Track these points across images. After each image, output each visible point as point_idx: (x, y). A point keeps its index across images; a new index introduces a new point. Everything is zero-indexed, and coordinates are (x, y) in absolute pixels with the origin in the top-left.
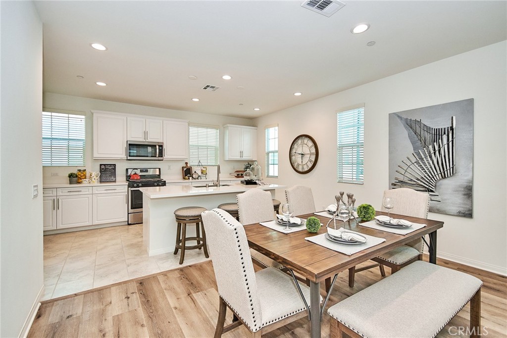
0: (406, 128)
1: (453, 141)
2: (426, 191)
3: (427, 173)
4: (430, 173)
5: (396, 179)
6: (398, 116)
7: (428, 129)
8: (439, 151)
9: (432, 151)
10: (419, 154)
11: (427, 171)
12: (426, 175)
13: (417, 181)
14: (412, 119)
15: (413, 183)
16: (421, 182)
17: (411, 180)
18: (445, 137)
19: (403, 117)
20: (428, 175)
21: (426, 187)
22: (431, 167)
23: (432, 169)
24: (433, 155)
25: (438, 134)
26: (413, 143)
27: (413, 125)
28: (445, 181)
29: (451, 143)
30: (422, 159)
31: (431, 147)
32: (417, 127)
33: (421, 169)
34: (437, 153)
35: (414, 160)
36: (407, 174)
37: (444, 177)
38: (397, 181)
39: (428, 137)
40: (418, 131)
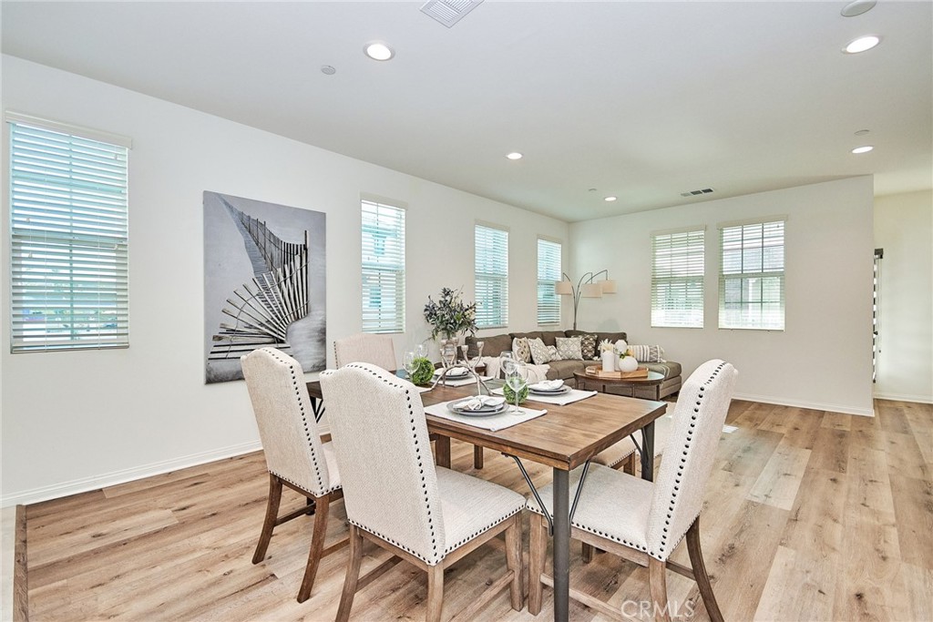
0: (241, 229)
1: (306, 266)
2: (274, 343)
3: (274, 313)
4: (280, 312)
5: (223, 326)
6: (226, 203)
7: (277, 241)
8: (291, 278)
9: (282, 279)
10: (262, 281)
11: (275, 309)
12: (274, 316)
13: (259, 327)
14: (252, 217)
15: (253, 331)
16: (267, 328)
17: (251, 327)
18: (297, 258)
19: (234, 207)
20: (277, 316)
21: (273, 337)
22: (280, 303)
23: (282, 306)
24: (283, 283)
25: (289, 252)
26: (254, 261)
27: (253, 228)
28: (299, 324)
29: (305, 268)
30: (266, 288)
31: (280, 270)
32: (260, 233)
33: (265, 307)
34: (288, 280)
35: (255, 291)
36: (244, 317)
37: (297, 319)
38: (224, 331)
39: (277, 254)
40: (261, 240)
